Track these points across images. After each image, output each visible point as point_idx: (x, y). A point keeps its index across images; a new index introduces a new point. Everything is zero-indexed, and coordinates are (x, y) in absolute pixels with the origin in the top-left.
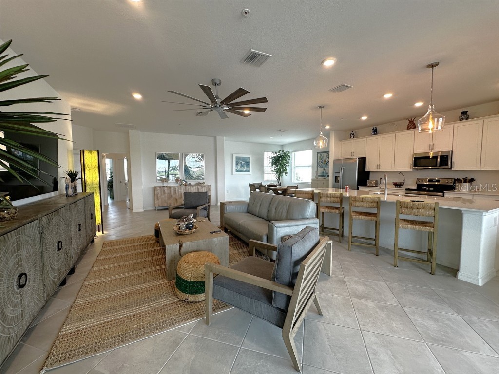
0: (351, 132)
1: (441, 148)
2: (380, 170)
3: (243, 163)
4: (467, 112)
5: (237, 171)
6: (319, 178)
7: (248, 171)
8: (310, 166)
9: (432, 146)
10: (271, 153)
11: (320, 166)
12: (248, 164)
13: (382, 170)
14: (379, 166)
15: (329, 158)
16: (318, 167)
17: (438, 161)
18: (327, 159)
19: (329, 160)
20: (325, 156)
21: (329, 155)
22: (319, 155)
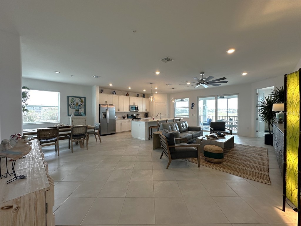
0: (101, 89)
6: (75, 117)
9: (134, 104)
11: (72, 107)
13: (120, 111)
15: (81, 102)
16: (70, 108)
17: (137, 109)
18: (80, 102)
19: (81, 103)
20: (77, 100)
21: (81, 99)
22: (70, 98)
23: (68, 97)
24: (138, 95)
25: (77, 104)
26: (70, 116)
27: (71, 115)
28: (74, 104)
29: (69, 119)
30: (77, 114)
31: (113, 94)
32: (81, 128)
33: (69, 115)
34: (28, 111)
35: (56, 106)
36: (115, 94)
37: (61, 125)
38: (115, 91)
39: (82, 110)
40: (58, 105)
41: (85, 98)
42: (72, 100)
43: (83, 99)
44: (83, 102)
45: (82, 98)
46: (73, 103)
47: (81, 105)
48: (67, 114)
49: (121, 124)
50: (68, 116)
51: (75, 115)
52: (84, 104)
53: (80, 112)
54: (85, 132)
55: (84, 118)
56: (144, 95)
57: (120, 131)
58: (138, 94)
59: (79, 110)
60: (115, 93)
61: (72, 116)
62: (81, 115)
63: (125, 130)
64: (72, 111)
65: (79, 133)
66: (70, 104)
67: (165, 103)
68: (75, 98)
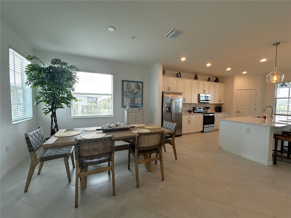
2: (185, 103)
6: (131, 109)
14: (185, 100)
15: (138, 88)
16: (124, 97)
18: (136, 89)
19: (138, 91)
20: (133, 85)
22: (125, 83)
23: (123, 81)
24: (209, 79)
25: (133, 91)
26: (124, 109)
27: (125, 107)
28: (130, 91)
29: (124, 112)
30: (133, 105)
31: (178, 77)
32: (154, 136)
33: (124, 107)
34: (77, 100)
35: (109, 95)
36: (181, 77)
37: (117, 126)
38: (180, 73)
39: (138, 100)
40: (111, 93)
41: (142, 83)
42: (127, 86)
43: (140, 85)
44: (140, 89)
45: (139, 84)
46: (128, 90)
47: (138, 92)
48: (121, 106)
49: (189, 122)
50: (122, 107)
51: (131, 107)
52: (141, 91)
53: (136, 102)
54: (158, 144)
55: (142, 112)
56: (217, 79)
57: (187, 132)
58: (209, 77)
59: (135, 100)
60: (180, 75)
61: (127, 108)
62: (138, 107)
63: (194, 131)
64: (127, 102)
65: (150, 145)
66: (124, 91)
67: (256, 89)
68: (131, 83)
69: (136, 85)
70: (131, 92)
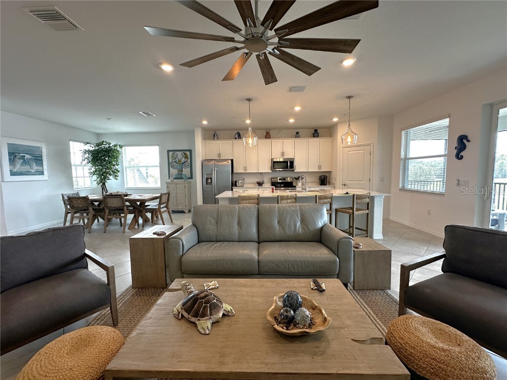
0: (213, 132)
1: (289, 155)
2: (247, 172)
3: (27, 156)
4: (299, 132)
5: (13, 174)
6: (175, 180)
7: (42, 173)
8: (157, 166)
9: (283, 154)
10: (82, 144)
11: (173, 167)
12: (38, 160)
13: (249, 171)
14: (245, 168)
15: (185, 158)
16: (171, 169)
17: (288, 165)
18: (184, 159)
19: (186, 160)
20: (180, 155)
21: (185, 154)
22: (171, 153)
23: (168, 151)
24: (297, 133)
25: (180, 161)
28: (176, 161)
31: (236, 138)
36: (240, 138)
39: (186, 171)
41: (190, 151)
42: (173, 156)
43: (188, 153)
44: (188, 158)
45: (186, 152)
46: (174, 160)
47: (186, 162)
48: (168, 177)
52: (189, 160)
56: (316, 131)
58: (297, 131)
59: (182, 171)
64: (174, 173)
66: (170, 161)
67: (370, 145)
68: (177, 152)
69: (183, 154)
70: (178, 162)
